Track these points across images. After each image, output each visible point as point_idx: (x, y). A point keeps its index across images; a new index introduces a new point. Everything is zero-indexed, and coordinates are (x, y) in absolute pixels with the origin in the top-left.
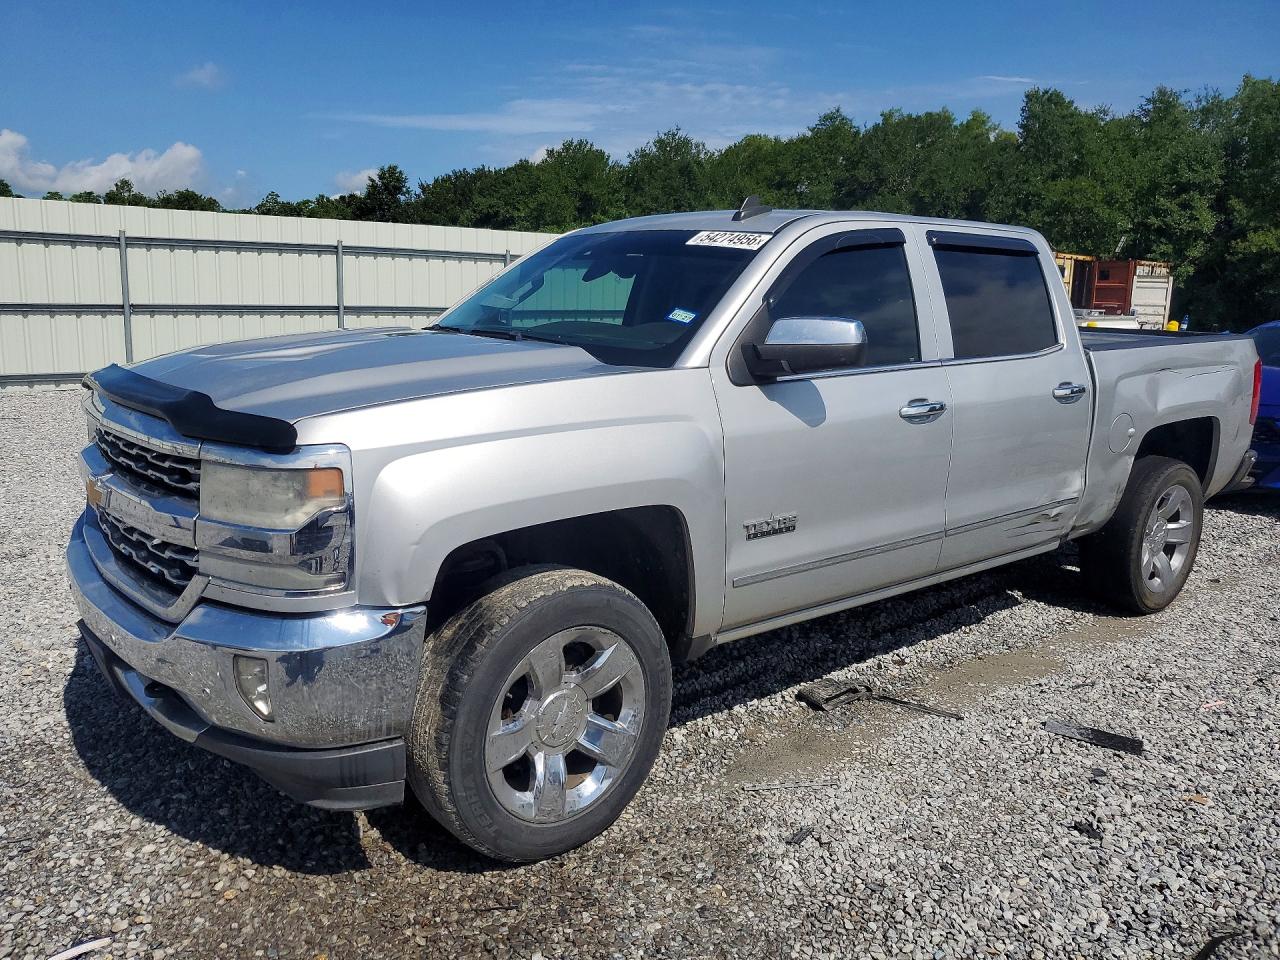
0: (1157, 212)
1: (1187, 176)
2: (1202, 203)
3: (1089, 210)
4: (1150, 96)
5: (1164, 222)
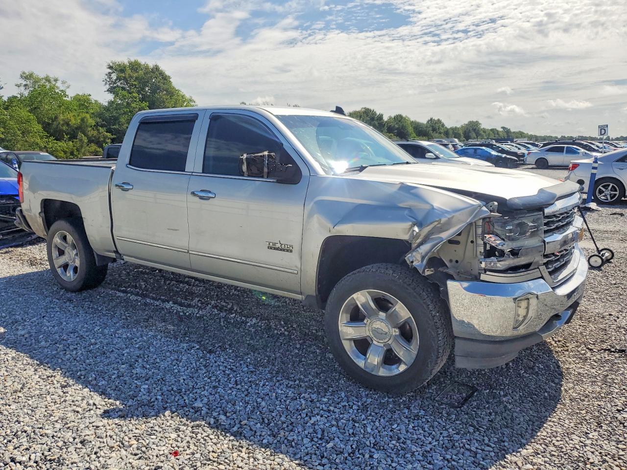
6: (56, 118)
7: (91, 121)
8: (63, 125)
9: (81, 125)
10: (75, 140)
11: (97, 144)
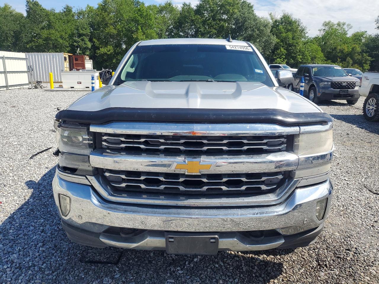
0: (75, 41)
1: (81, 32)
2: (87, 39)
3: (56, 40)
4: (64, 7)
5: (78, 45)
6: (335, 48)
7: (359, 49)
8: (339, 52)
9: (351, 51)
10: (344, 62)
11: (359, 64)
